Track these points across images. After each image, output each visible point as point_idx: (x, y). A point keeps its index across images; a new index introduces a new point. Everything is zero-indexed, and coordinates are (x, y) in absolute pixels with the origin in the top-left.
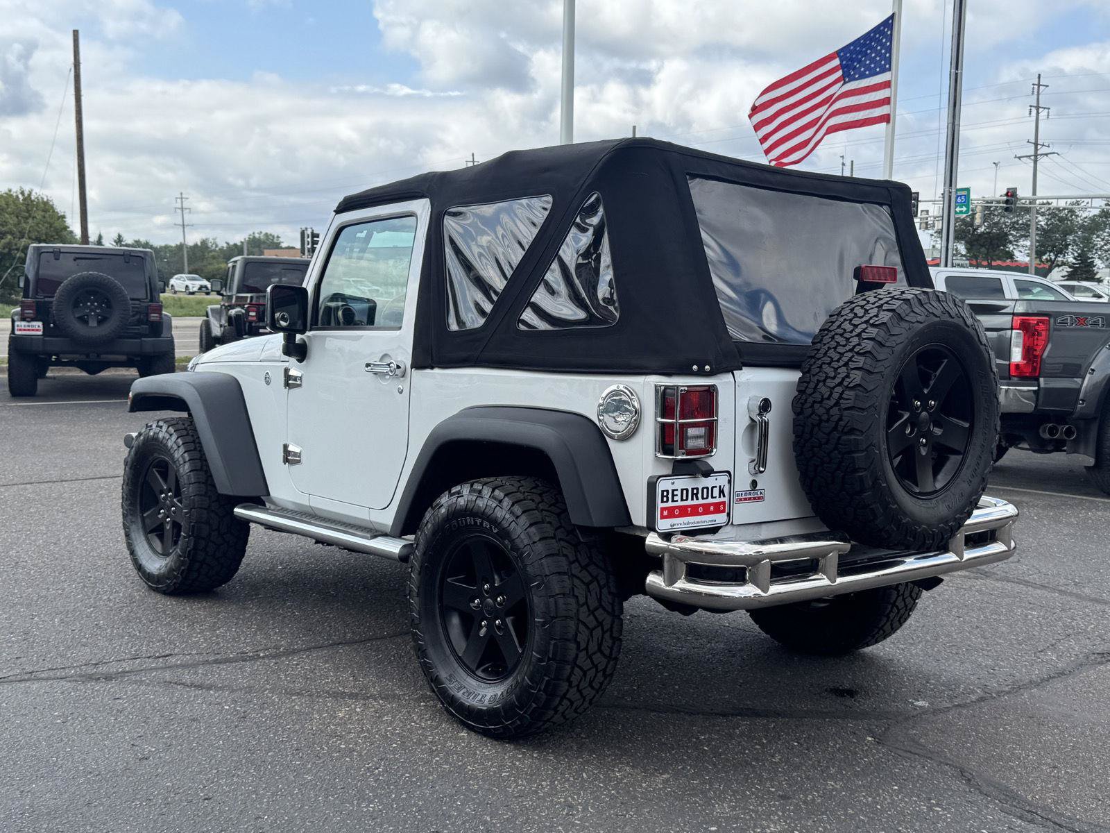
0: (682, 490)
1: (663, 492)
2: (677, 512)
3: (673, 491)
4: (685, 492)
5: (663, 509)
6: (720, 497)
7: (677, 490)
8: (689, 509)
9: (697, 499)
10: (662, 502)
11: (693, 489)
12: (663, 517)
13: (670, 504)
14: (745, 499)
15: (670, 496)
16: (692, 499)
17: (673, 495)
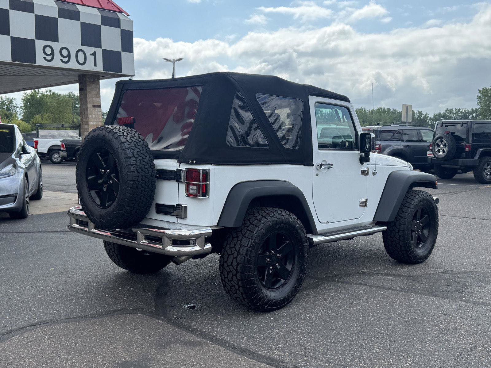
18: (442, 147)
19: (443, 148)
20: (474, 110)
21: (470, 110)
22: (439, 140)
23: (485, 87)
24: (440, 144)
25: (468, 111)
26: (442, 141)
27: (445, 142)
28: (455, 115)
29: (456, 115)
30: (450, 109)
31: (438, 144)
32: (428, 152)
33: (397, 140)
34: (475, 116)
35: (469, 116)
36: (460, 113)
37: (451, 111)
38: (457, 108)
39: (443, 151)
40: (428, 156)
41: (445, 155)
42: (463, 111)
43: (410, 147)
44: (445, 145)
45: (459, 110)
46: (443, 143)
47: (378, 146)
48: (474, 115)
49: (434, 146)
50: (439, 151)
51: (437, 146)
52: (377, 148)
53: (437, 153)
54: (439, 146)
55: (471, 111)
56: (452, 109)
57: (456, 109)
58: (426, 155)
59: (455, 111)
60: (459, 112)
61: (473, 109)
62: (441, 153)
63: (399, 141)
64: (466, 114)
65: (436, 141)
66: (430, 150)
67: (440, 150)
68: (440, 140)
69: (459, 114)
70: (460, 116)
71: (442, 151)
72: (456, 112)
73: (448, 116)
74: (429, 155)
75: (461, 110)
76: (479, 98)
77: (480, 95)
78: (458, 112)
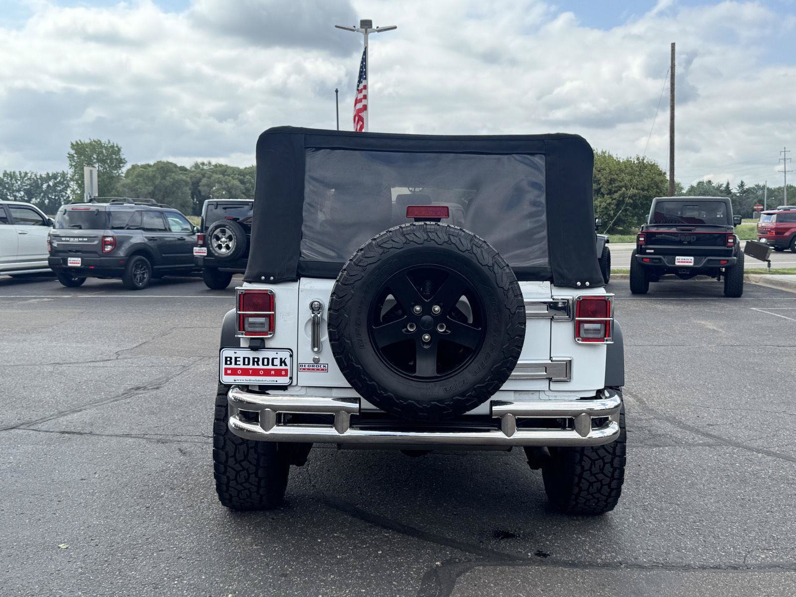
0: (244, 358)
1: (226, 358)
2: (239, 372)
3: (236, 358)
4: (246, 359)
5: (226, 369)
6: (281, 365)
7: (240, 357)
8: (251, 371)
9: (258, 365)
10: (226, 364)
11: (254, 359)
12: (226, 374)
13: (233, 366)
14: (308, 369)
15: (233, 361)
16: (254, 364)
17: (236, 361)
18: (225, 240)
19: (226, 242)
20: (51, 175)
21: (43, 176)
22: (218, 230)
23: (80, 141)
24: (220, 236)
25: (41, 176)
26: (223, 232)
27: (228, 232)
28: (19, 183)
29: (21, 182)
30: (11, 172)
31: (218, 236)
32: (195, 248)
33: (136, 227)
34: (53, 185)
35: (42, 185)
36: (28, 179)
37: (12, 176)
38: (23, 171)
39: (228, 247)
40: (195, 254)
41: (232, 252)
42: (33, 176)
43: (156, 240)
44: (230, 238)
45: (26, 174)
46: (227, 235)
47: (110, 238)
48: (51, 183)
49: (211, 239)
50: (220, 247)
51: (215, 240)
52: (108, 241)
53: (217, 249)
54: (218, 239)
55: (45, 176)
56: (14, 172)
57: (20, 172)
58: (193, 253)
59: (18, 174)
60: (26, 178)
61: (48, 174)
62: (224, 250)
63: (139, 231)
64: (37, 180)
65: (214, 231)
66: (199, 245)
67: (221, 245)
68: (221, 229)
69: (26, 180)
70: (28, 184)
71: (225, 247)
72: (21, 177)
73: (7, 183)
74: (196, 252)
75: (29, 175)
76: (71, 157)
77: (73, 152)
78: (25, 176)
